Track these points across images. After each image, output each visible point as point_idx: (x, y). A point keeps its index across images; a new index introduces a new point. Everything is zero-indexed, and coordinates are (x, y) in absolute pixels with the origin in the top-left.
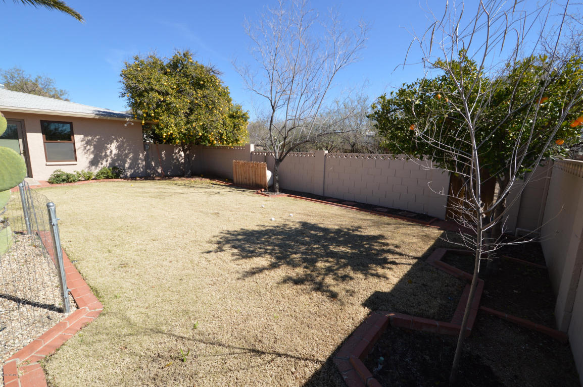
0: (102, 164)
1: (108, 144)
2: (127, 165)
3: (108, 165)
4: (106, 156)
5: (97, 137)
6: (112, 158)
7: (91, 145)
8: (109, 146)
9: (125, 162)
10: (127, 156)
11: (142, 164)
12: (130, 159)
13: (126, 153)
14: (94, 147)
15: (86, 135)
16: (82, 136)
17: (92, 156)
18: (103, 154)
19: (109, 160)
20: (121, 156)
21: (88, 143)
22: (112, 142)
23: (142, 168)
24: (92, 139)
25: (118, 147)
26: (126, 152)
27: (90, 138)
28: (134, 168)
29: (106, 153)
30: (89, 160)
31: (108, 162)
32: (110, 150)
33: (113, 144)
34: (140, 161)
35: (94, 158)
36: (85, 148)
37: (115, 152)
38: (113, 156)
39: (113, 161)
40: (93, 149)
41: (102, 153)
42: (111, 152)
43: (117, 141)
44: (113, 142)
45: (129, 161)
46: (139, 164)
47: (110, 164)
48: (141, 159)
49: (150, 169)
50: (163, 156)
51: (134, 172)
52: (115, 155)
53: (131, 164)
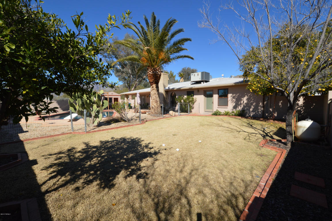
0: (238, 108)
1: (242, 98)
2: (251, 110)
3: (241, 109)
4: (241, 104)
5: (238, 94)
6: (243, 105)
7: (234, 99)
8: (243, 99)
9: (250, 107)
10: (252, 104)
11: (261, 109)
12: (254, 106)
13: (251, 102)
14: (236, 100)
15: (233, 94)
16: (231, 94)
17: (234, 104)
18: (240, 103)
19: (242, 106)
20: (249, 104)
21: (234, 97)
22: (244, 96)
23: (261, 112)
24: (236, 96)
25: (248, 99)
26: (252, 102)
27: (235, 95)
28: (255, 112)
29: (241, 102)
30: (233, 106)
31: (241, 107)
32: (243, 101)
33: (245, 98)
34: (259, 108)
35: (235, 105)
36: (232, 100)
37: (245, 102)
38: (244, 104)
39: (244, 106)
40: (235, 101)
41: (239, 103)
42: (243, 102)
43: (247, 96)
44: (245, 96)
45: (252, 107)
46: (259, 109)
47: (242, 108)
48: (261, 106)
49: (268, 113)
51: (255, 114)
52: (245, 103)
53: (254, 109)
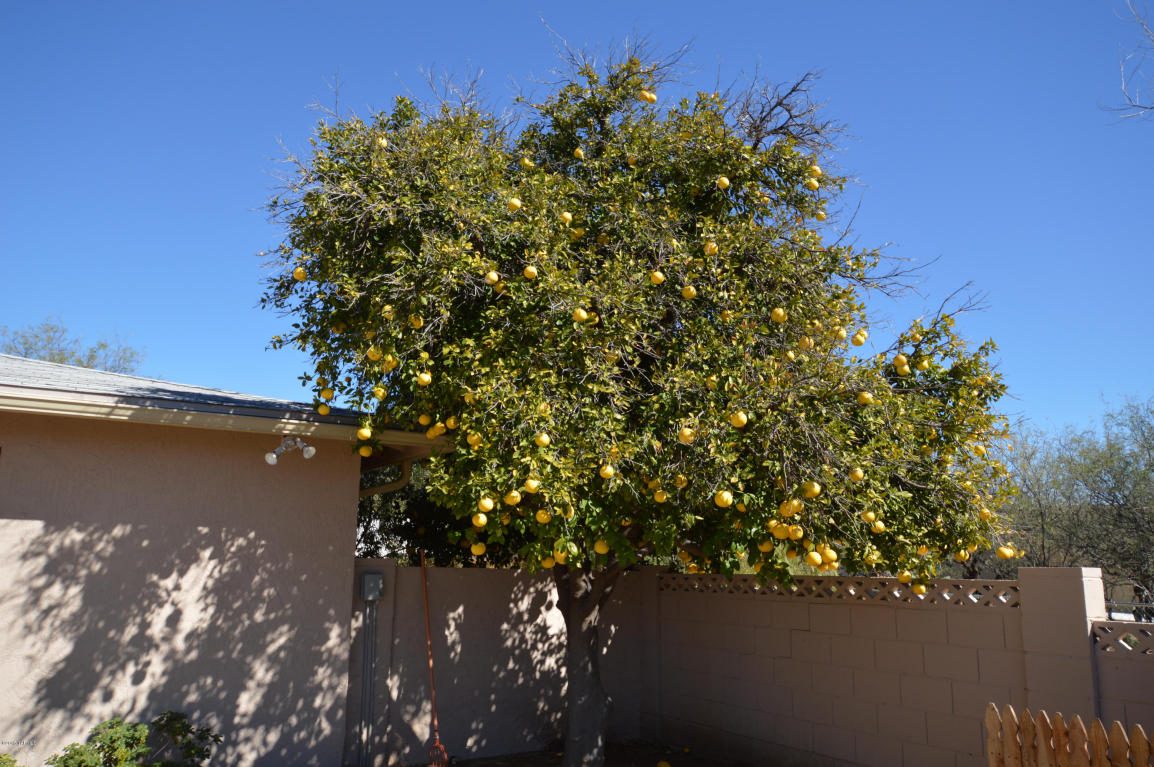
0: (108, 696)
1: (165, 575)
2: (247, 703)
3: (142, 702)
4: (143, 643)
5: (118, 531)
6: (171, 656)
7: (69, 580)
8: (169, 583)
9: (238, 678)
10: (255, 640)
11: (332, 688)
12: (273, 659)
13: (254, 625)
14: (88, 597)
15: (56, 522)
16: (35, 527)
17: (62, 648)
18: (131, 631)
19: (157, 666)
20: (226, 641)
21: (59, 567)
22: (190, 559)
23: (330, 715)
24: (87, 545)
25: (220, 593)
26: (259, 617)
27: (76, 536)
28: (283, 719)
29: (145, 625)
30: (42, 671)
31: (146, 684)
32: (167, 610)
33: (193, 571)
34: (322, 674)
35: (68, 659)
36: (36, 594)
37: (195, 617)
38: (179, 642)
39: (178, 673)
40: (75, 606)
41: (121, 630)
42: (174, 620)
43: (219, 555)
44: (196, 559)
45: (262, 672)
46: (319, 688)
47: (153, 695)
48: (332, 660)
49: (371, 721)
50: (451, 634)
51: (279, 745)
52: (190, 637)
53: (272, 691)
